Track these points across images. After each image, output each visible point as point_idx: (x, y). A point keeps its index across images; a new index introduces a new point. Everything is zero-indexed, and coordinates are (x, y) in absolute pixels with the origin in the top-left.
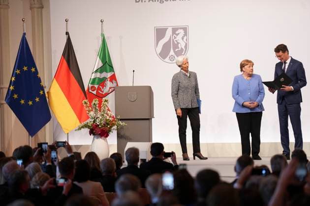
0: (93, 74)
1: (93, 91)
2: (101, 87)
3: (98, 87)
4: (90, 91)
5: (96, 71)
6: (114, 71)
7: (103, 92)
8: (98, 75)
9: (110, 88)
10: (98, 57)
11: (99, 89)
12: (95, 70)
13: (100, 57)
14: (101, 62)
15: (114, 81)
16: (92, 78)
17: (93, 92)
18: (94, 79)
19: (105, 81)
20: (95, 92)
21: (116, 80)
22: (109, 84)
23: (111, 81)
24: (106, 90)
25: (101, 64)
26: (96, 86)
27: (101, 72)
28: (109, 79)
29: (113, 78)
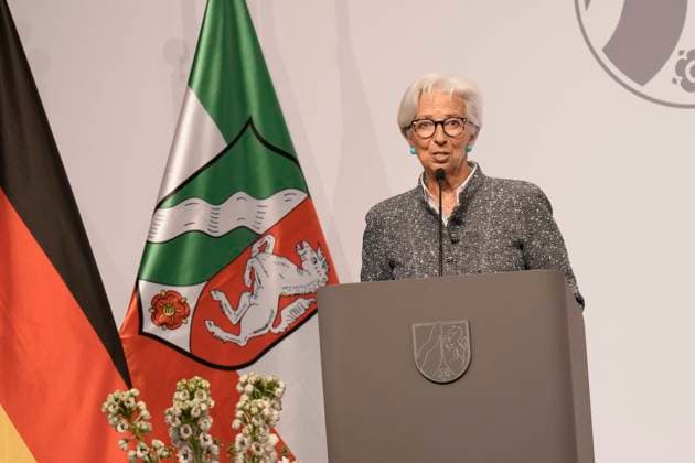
0: (165, 212)
1: (172, 324)
2: (219, 296)
3: (204, 299)
4: (150, 327)
5: (184, 191)
6: (301, 185)
7: (236, 329)
8: (199, 215)
9: (284, 301)
10: (193, 98)
11: (207, 308)
12: (173, 184)
13: (202, 97)
14: (210, 124)
15: (307, 252)
16: (160, 236)
17: (172, 336)
18: (174, 246)
19: (245, 253)
20: (180, 336)
21: (319, 244)
22: (274, 274)
23: (288, 251)
24: (254, 316)
25: (212, 142)
26: (189, 293)
27: (216, 197)
28: (271, 240)
29: (301, 231)
